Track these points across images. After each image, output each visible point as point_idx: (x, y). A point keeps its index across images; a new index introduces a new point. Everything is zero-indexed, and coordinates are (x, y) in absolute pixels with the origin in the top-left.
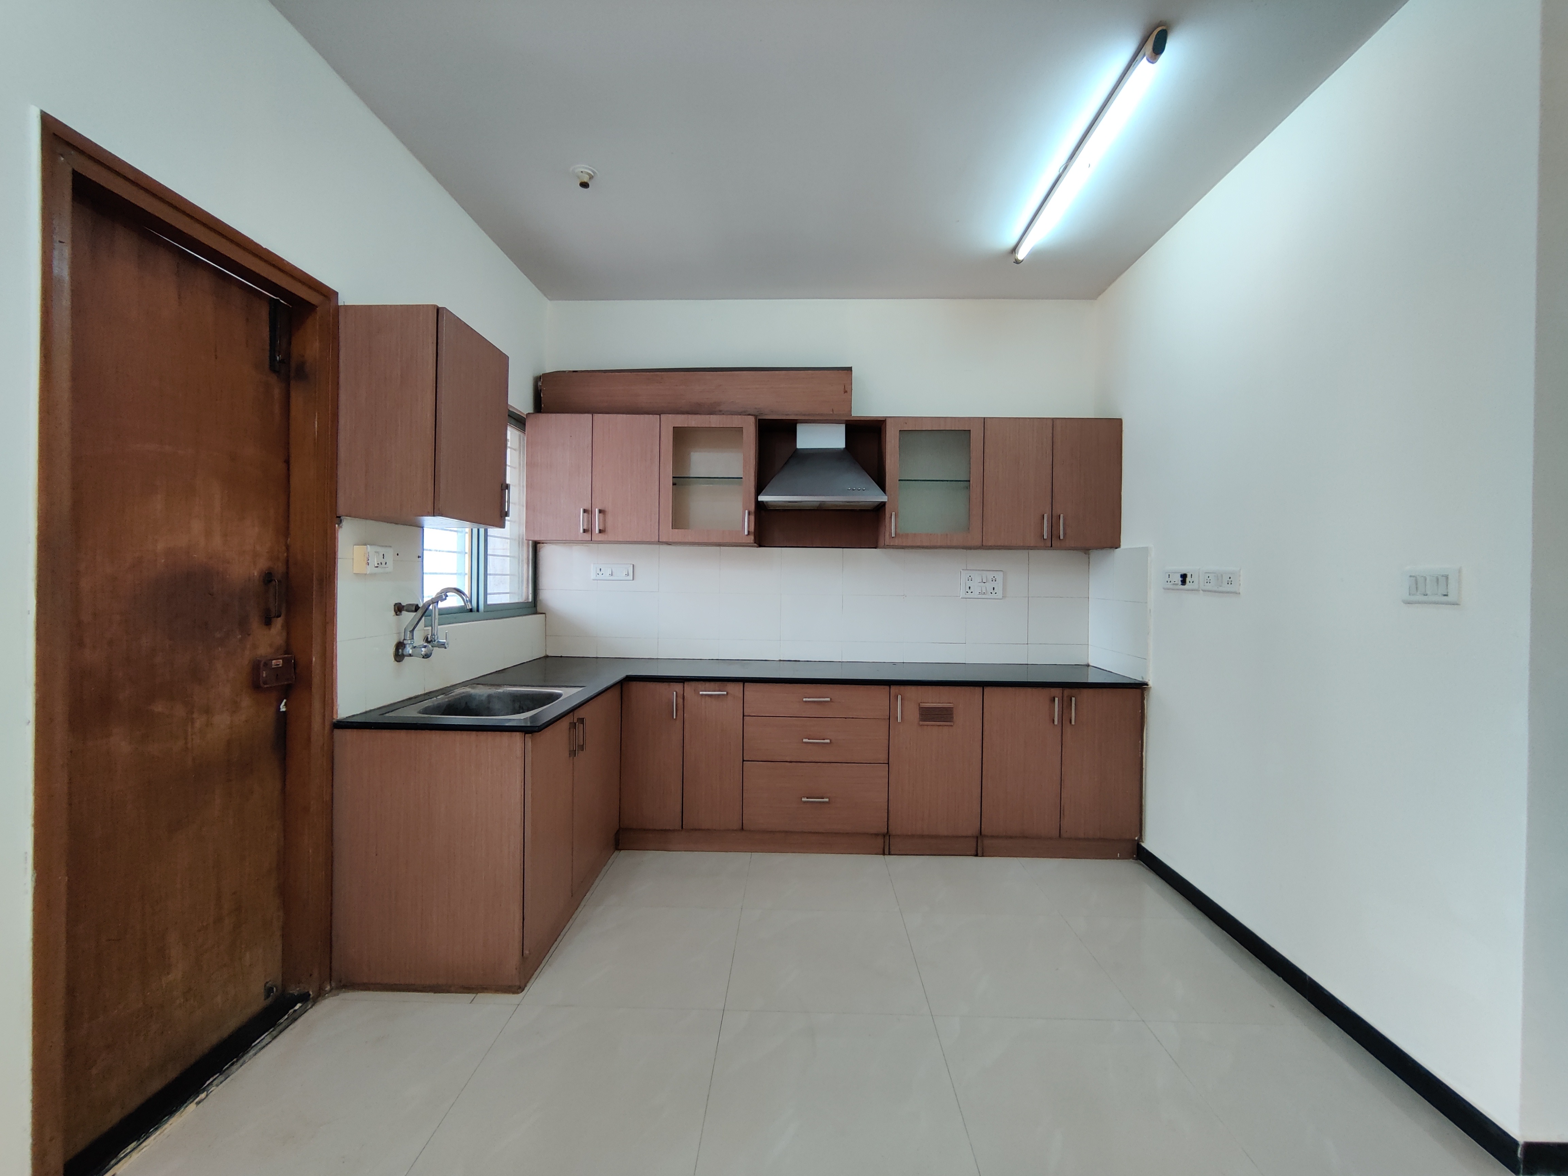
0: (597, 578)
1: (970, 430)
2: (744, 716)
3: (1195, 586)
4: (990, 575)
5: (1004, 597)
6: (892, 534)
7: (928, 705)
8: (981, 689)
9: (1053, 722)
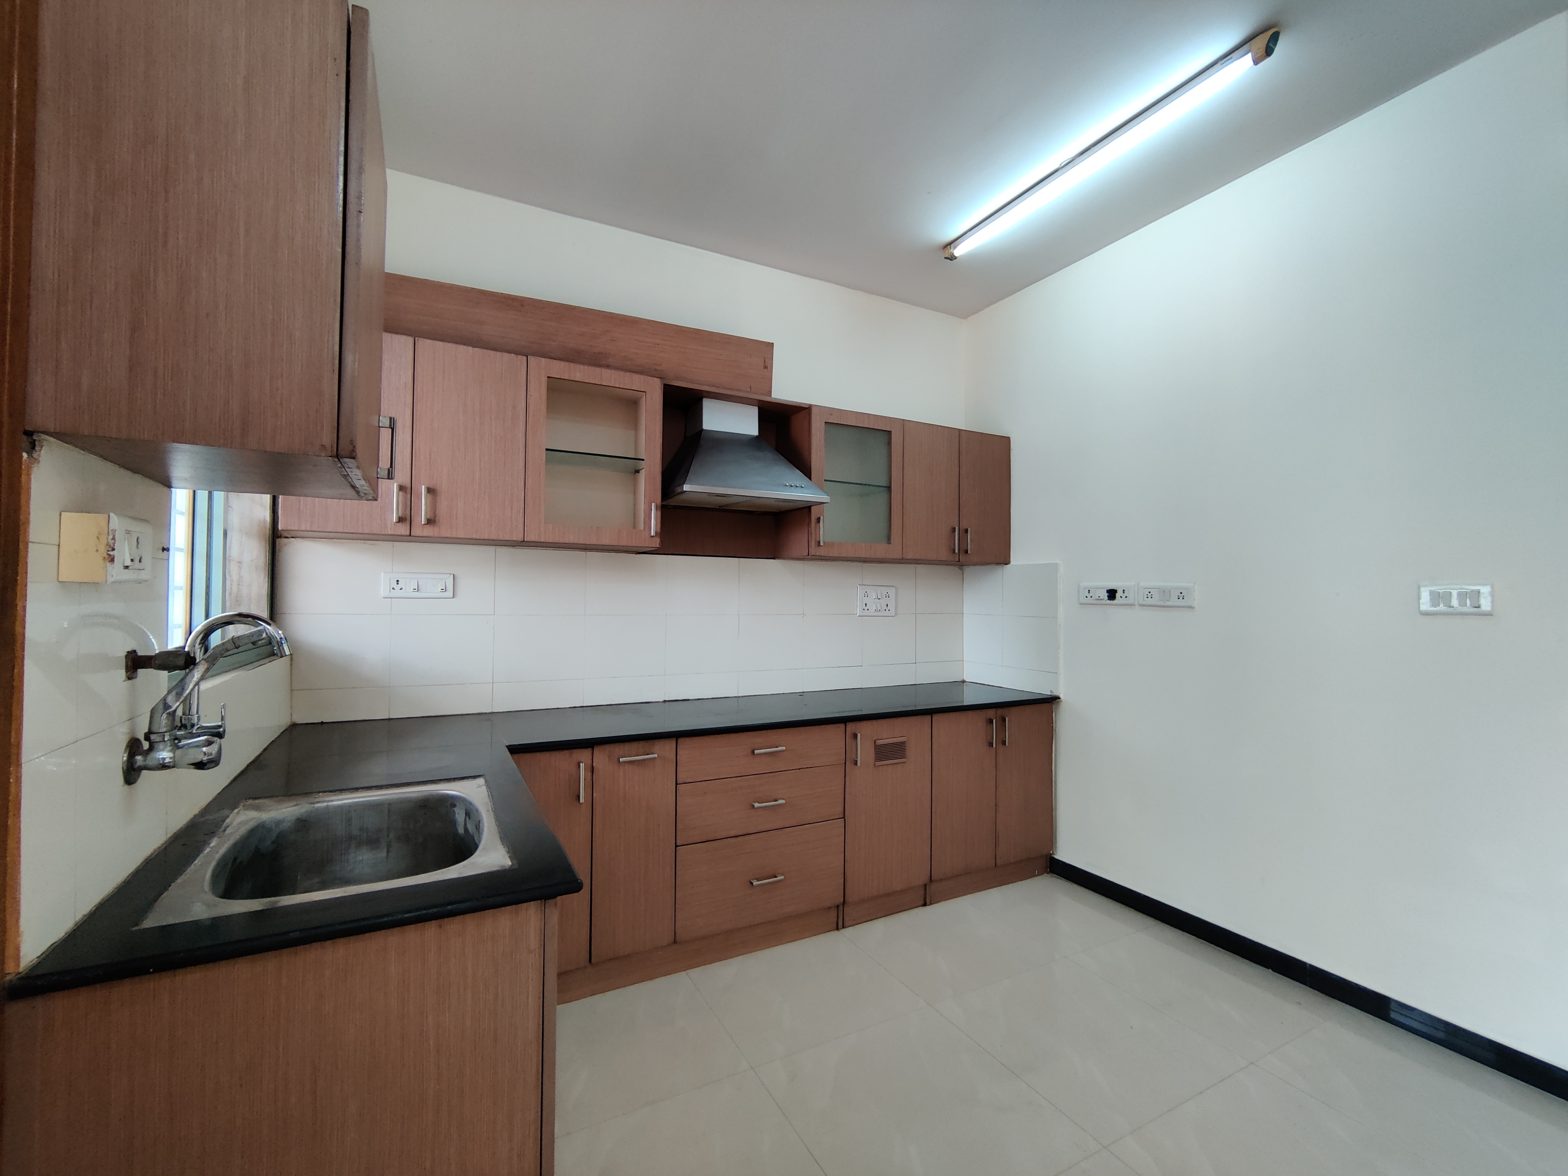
0: (391, 595)
1: (890, 432)
2: (677, 784)
3: (1130, 601)
4: (884, 590)
5: (896, 615)
6: (819, 542)
7: (879, 742)
8: (930, 717)
9: (991, 745)
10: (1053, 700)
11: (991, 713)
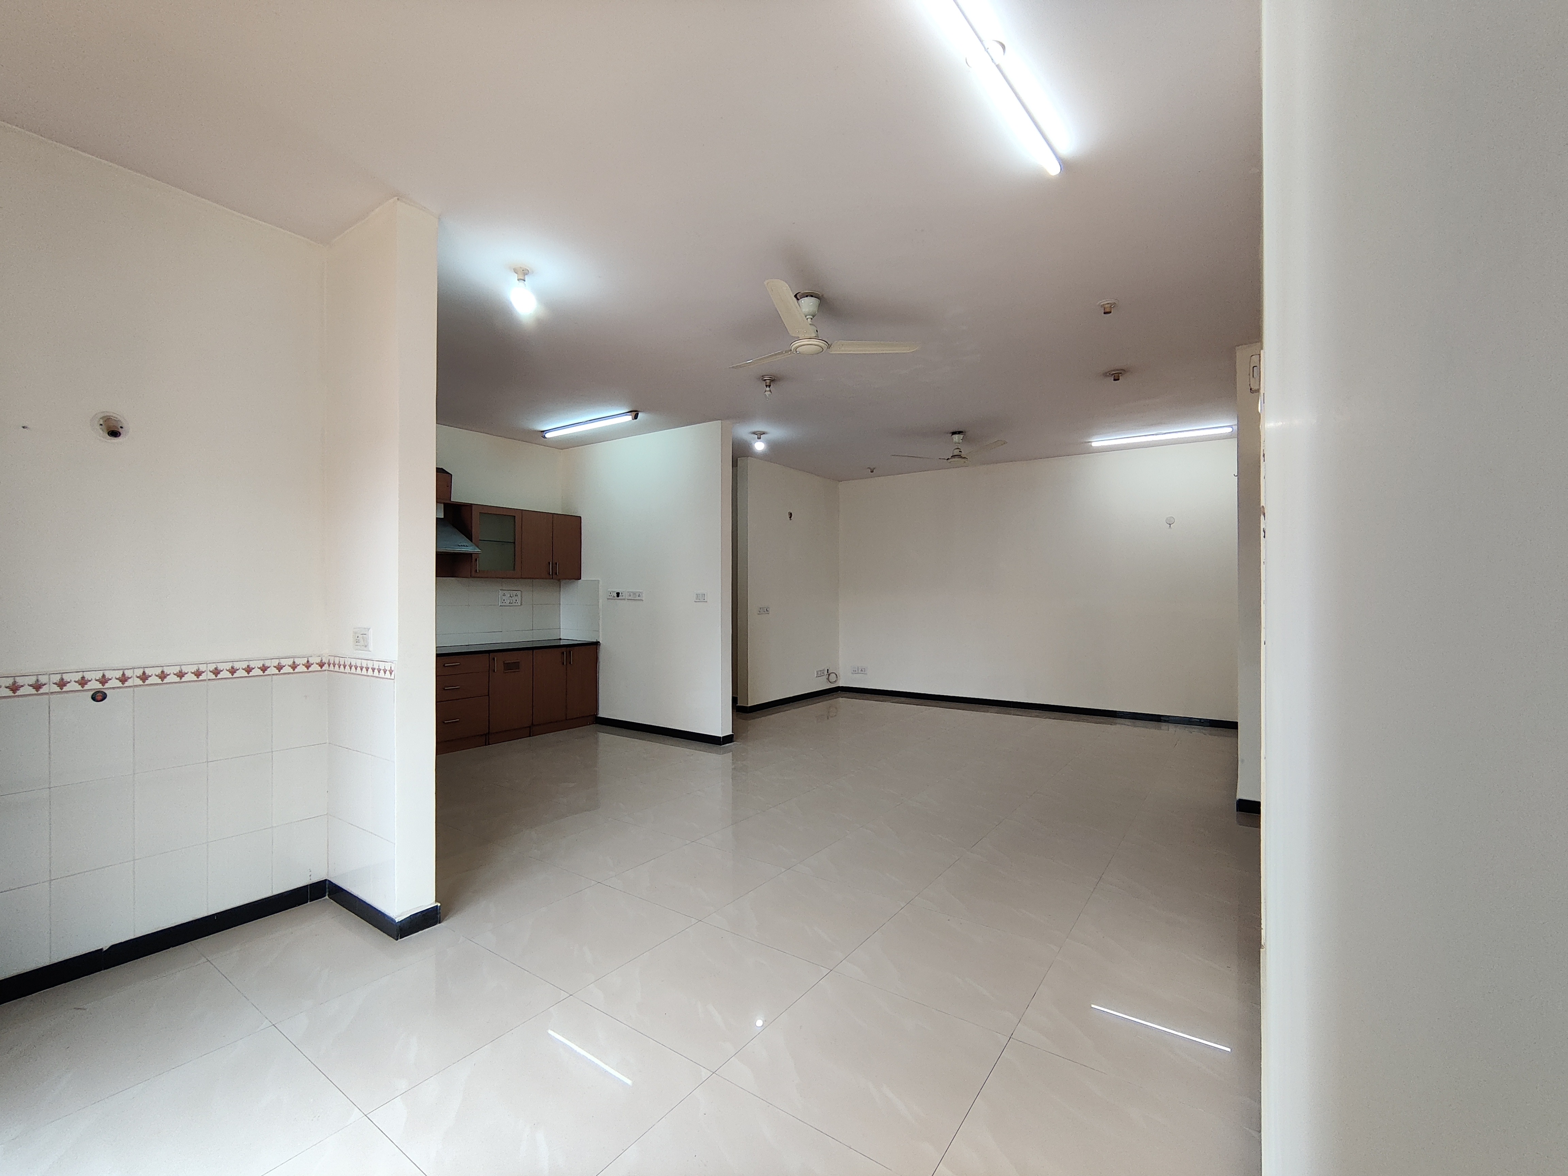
1: (515, 516)
3: (624, 597)
4: (515, 592)
5: (521, 605)
6: (476, 570)
7: (505, 662)
8: (532, 651)
9: (563, 664)
10: (597, 644)
11: (564, 649)
